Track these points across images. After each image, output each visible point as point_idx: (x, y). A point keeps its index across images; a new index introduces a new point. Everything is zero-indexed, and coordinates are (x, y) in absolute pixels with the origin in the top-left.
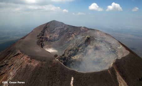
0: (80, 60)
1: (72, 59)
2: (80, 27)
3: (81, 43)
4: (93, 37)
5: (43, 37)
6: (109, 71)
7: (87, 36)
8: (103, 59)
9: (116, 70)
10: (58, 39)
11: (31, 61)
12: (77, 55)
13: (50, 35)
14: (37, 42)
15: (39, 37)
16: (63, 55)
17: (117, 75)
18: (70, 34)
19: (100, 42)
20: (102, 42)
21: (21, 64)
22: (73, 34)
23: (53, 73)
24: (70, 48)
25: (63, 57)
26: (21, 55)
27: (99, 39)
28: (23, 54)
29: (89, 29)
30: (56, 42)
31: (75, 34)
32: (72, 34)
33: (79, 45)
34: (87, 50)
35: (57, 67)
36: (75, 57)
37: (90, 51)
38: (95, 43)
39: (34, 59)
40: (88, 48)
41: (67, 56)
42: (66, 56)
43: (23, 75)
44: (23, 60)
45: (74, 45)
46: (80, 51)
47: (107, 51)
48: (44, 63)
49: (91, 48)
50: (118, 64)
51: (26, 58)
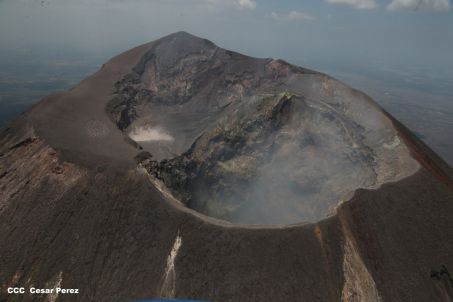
0: (249, 176)
1: (218, 171)
2: (268, 61)
3: (257, 116)
4: (302, 98)
5: (135, 86)
6: (317, 230)
7: (283, 94)
8: (328, 179)
9: (346, 231)
10: (190, 98)
11: (58, 168)
12: (240, 159)
13: (161, 83)
14: (109, 105)
15: (122, 88)
16: (188, 154)
17: (346, 248)
18: (228, 82)
19: (327, 119)
20: (331, 118)
21: (29, 174)
22: (240, 82)
23: (118, 214)
24: (215, 132)
25: (186, 159)
26: (35, 145)
27: (324, 106)
28: (41, 143)
29: (295, 70)
30: (181, 107)
31: (245, 82)
32: (234, 83)
33: (249, 122)
34: (277, 142)
35: (136, 196)
36: (230, 165)
37: (286, 148)
38: (307, 120)
39: (68, 162)
40: (282, 136)
41: (202, 159)
42: (200, 156)
43: (30, 211)
44: (37, 161)
45: (234, 121)
46: (250, 143)
47: (344, 154)
48: (100, 176)
49: (289, 138)
50: (360, 207)
51: (45, 155)
